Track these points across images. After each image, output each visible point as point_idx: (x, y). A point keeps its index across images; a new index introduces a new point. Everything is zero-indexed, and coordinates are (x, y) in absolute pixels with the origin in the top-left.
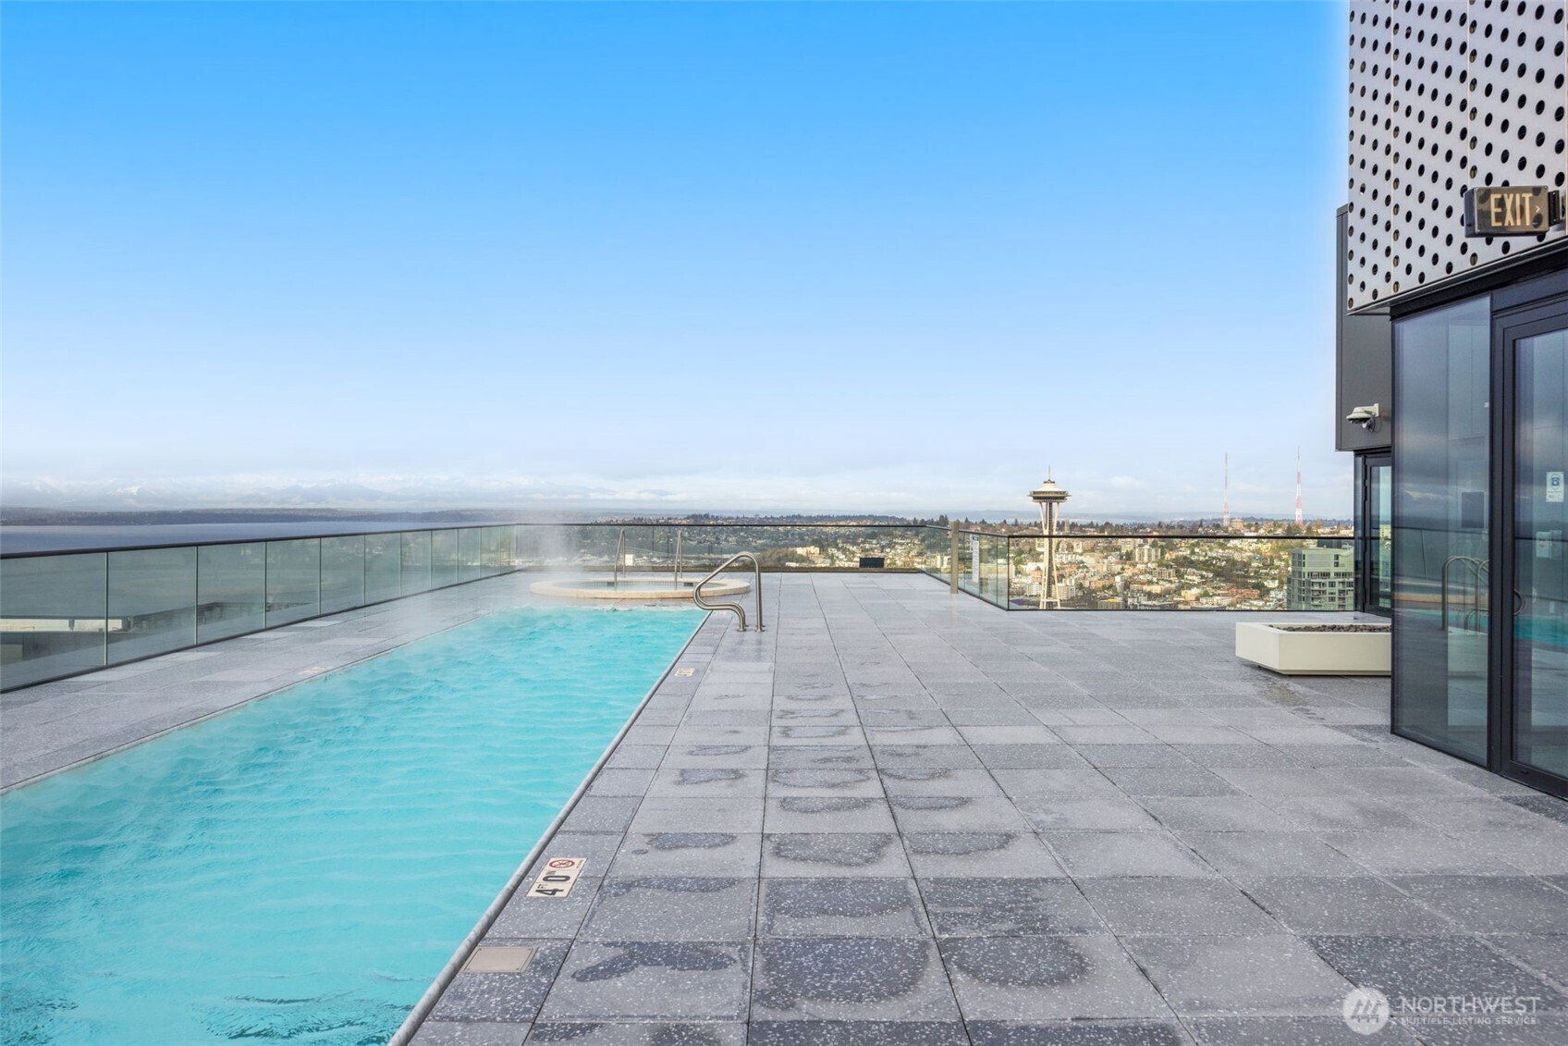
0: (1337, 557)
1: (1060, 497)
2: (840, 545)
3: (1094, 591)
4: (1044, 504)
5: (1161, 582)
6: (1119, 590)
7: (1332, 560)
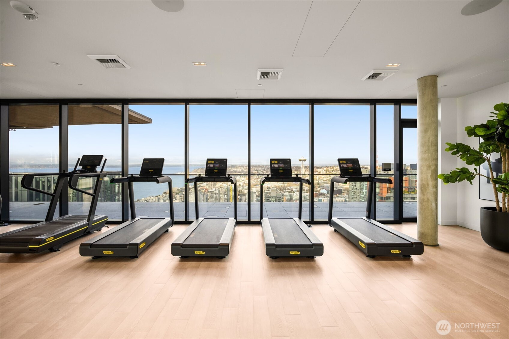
5: (326, 178)
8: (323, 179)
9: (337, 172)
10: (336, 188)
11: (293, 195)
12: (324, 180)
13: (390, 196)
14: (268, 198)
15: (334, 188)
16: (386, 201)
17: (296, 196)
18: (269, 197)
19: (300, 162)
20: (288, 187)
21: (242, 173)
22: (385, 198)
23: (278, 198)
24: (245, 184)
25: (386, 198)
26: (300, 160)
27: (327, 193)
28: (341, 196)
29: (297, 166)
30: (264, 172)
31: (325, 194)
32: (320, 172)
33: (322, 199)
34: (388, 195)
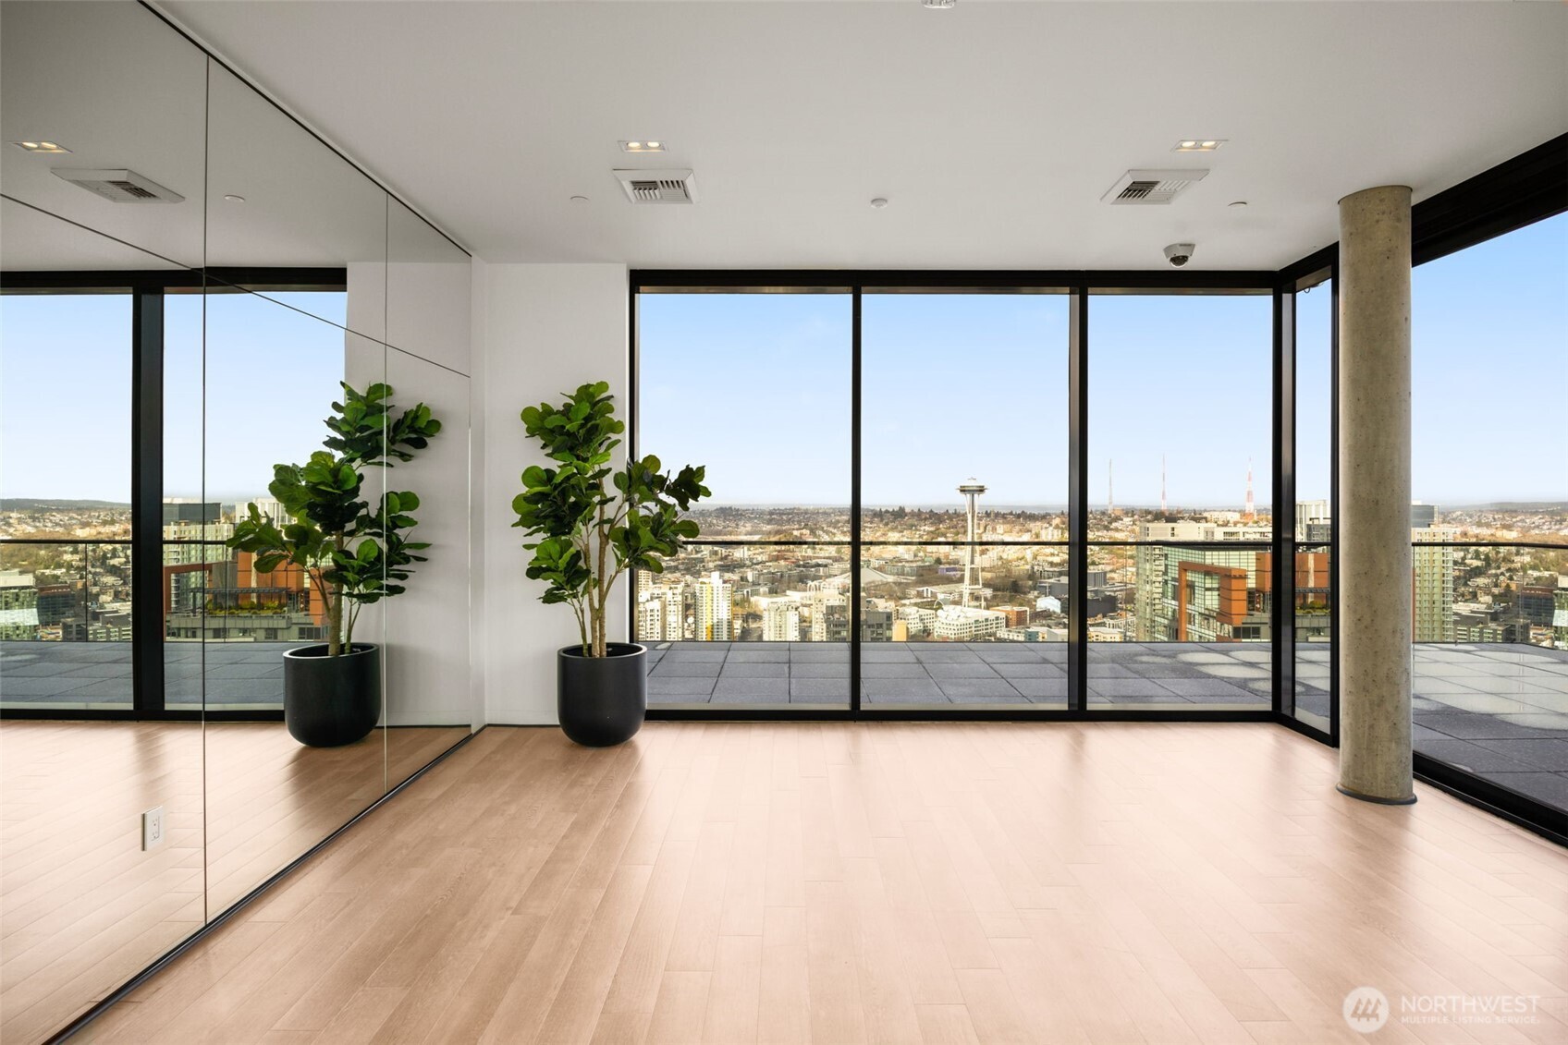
0: (1173, 529)
1: (981, 490)
2: (825, 528)
3: (1010, 561)
4: (968, 495)
5: (1061, 554)
6: (1029, 560)
7: (1170, 532)
8: (1050, 559)
9: (1100, 534)
10: (1095, 592)
11: (937, 616)
12: (1052, 564)
13: (1258, 621)
14: (837, 629)
15: (1089, 594)
16: (1243, 640)
17: (945, 621)
18: (840, 625)
19: (963, 495)
20: (921, 589)
21: (756, 538)
22: (1239, 628)
23: (873, 626)
24: (762, 577)
25: (1243, 628)
26: (963, 490)
27: (1062, 612)
28: (1112, 622)
29: (955, 513)
30: (834, 534)
31: (1054, 612)
32: (1037, 535)
33: (1037, 633)
34: (1249, 619)
